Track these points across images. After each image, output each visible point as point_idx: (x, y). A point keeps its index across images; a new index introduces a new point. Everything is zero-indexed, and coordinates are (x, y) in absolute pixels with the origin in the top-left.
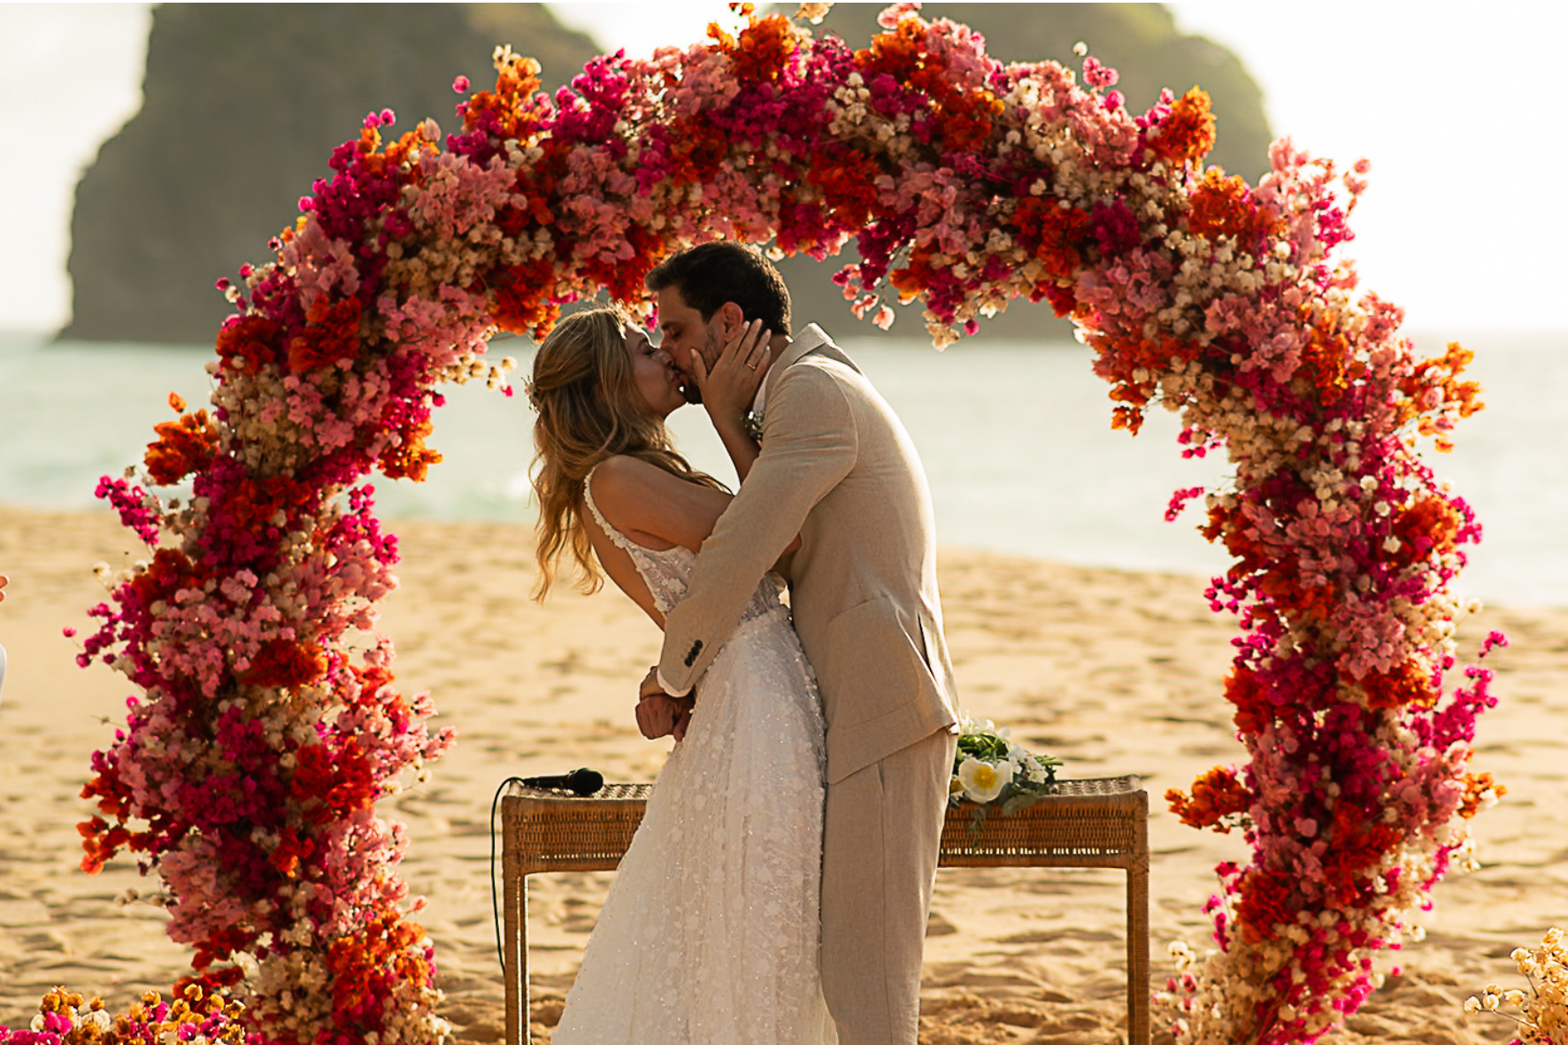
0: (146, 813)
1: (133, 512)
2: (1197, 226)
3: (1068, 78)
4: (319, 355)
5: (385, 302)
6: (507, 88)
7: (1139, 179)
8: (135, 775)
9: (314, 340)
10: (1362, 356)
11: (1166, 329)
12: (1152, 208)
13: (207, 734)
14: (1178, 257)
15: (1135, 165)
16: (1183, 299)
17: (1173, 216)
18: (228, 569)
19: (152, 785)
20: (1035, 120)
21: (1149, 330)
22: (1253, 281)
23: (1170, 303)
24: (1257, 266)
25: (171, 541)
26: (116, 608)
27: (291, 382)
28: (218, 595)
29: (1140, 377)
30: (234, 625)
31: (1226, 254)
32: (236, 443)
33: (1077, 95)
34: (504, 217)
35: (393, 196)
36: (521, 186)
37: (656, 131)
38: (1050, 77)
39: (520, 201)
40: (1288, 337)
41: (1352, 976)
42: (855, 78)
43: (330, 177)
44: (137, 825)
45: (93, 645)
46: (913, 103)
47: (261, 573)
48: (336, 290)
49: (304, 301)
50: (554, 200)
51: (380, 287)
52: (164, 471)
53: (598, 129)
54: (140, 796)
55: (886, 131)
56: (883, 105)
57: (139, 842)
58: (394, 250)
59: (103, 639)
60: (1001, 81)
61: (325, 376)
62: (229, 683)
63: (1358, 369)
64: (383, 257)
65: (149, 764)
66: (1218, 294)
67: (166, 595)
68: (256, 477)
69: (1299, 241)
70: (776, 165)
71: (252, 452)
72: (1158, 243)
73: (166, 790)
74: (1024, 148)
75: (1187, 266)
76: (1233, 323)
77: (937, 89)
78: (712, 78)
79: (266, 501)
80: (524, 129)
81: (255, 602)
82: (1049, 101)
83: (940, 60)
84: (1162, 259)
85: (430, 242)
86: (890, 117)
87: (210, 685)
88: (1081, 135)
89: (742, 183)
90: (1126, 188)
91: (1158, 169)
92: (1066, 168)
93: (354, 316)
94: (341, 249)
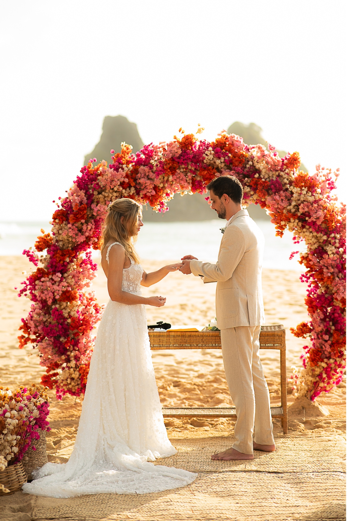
0: (35, 333)
1: (32, 259)
2: (297, 186)
3: (264, 148)
4: (77, 220)
5: (93, 206)
6: (124, 152)
7: (282, 173)
8: (32, 324)
9: (75, 215)
10: (339, 218)
11: (289, 211)
12: (286, 181)
13: (49, 314)
14: (292, 193)
15: (281, 170)
16: (294, 203)
17: (291, 183)
18: (54, 273)
19: (36, 326)
20: (256, 159)
21: (285, 211)
22: (311, 199)
23: (290, 205)
24: (312, 195)
25: (41, 265)
26: (28, 282)
27: (70, 226)
28: (52, 279)
29: (283, 223)
30: (55, 287)
31: (304, 192)
32: (57, 241)
33: (266, 152)
34: (122, 184)
35: (96, 179)
36: (127, 176)
37: (160, 162)
38: (259, 148)
39: (126, 180)
40: (321, 213)
41: (338, 375)
42: (210, 149)
43: (80, 175)
44: (33, 337)
45: (22, 291)
46: (225, 155)
47: (62, 274)
48: (81, 203)
49: (73, 205)
50: (135, 180)
51: (92, 202)
52: (39, 248)
53: (146, 163)
54: (33, 329)
55: (218, 162)
56: (217, 155)
57: (33, 341)
58: (95, 193)
59: (25, 290)
60: (248, 150)
61: (78, 224)
62: (55, 301)
63: (338, 221)
64: (93, 195)
65: (36, 321)
66: (302, 202)
67: (39, 279)
68: (62, 250)
69: (323, 189)
70: (191, 171)
71: (61, 243)
72: (287, 189)
73: (39, 328)
74: (253, 166)
75: (294, 195)
76: (306, 210)
77: (230, 151)
78: (175, 149)
79: (63, 256)
80: (128, 162)
81: (61, 281)
82: (259, 154)
83: (232, 144)
84: (288, 194)
85: (104, 190)
86: (219, 158)
87: (50, 302)
88: (267, 163)
89: (182, 175)
90: (279, 176)
91: (287, 171)
92: (264, 171)
93: (85, 209)
94: (82, 193)
